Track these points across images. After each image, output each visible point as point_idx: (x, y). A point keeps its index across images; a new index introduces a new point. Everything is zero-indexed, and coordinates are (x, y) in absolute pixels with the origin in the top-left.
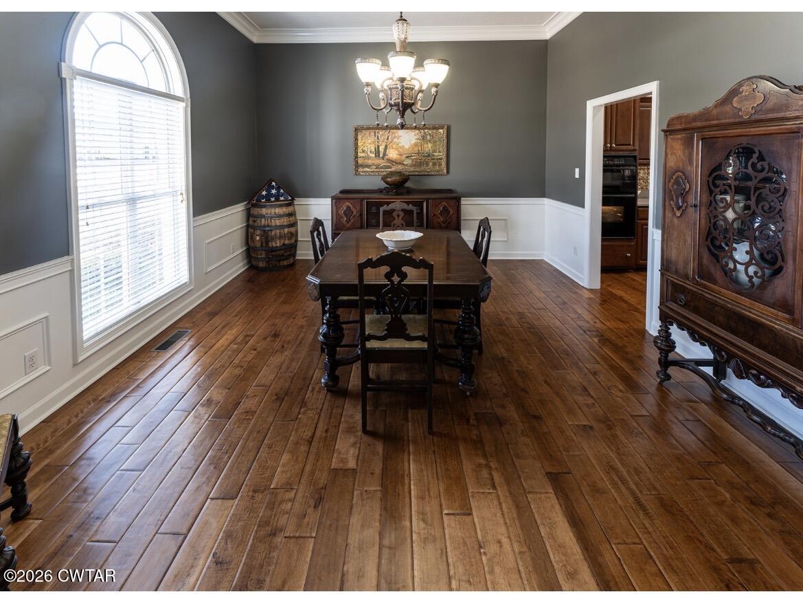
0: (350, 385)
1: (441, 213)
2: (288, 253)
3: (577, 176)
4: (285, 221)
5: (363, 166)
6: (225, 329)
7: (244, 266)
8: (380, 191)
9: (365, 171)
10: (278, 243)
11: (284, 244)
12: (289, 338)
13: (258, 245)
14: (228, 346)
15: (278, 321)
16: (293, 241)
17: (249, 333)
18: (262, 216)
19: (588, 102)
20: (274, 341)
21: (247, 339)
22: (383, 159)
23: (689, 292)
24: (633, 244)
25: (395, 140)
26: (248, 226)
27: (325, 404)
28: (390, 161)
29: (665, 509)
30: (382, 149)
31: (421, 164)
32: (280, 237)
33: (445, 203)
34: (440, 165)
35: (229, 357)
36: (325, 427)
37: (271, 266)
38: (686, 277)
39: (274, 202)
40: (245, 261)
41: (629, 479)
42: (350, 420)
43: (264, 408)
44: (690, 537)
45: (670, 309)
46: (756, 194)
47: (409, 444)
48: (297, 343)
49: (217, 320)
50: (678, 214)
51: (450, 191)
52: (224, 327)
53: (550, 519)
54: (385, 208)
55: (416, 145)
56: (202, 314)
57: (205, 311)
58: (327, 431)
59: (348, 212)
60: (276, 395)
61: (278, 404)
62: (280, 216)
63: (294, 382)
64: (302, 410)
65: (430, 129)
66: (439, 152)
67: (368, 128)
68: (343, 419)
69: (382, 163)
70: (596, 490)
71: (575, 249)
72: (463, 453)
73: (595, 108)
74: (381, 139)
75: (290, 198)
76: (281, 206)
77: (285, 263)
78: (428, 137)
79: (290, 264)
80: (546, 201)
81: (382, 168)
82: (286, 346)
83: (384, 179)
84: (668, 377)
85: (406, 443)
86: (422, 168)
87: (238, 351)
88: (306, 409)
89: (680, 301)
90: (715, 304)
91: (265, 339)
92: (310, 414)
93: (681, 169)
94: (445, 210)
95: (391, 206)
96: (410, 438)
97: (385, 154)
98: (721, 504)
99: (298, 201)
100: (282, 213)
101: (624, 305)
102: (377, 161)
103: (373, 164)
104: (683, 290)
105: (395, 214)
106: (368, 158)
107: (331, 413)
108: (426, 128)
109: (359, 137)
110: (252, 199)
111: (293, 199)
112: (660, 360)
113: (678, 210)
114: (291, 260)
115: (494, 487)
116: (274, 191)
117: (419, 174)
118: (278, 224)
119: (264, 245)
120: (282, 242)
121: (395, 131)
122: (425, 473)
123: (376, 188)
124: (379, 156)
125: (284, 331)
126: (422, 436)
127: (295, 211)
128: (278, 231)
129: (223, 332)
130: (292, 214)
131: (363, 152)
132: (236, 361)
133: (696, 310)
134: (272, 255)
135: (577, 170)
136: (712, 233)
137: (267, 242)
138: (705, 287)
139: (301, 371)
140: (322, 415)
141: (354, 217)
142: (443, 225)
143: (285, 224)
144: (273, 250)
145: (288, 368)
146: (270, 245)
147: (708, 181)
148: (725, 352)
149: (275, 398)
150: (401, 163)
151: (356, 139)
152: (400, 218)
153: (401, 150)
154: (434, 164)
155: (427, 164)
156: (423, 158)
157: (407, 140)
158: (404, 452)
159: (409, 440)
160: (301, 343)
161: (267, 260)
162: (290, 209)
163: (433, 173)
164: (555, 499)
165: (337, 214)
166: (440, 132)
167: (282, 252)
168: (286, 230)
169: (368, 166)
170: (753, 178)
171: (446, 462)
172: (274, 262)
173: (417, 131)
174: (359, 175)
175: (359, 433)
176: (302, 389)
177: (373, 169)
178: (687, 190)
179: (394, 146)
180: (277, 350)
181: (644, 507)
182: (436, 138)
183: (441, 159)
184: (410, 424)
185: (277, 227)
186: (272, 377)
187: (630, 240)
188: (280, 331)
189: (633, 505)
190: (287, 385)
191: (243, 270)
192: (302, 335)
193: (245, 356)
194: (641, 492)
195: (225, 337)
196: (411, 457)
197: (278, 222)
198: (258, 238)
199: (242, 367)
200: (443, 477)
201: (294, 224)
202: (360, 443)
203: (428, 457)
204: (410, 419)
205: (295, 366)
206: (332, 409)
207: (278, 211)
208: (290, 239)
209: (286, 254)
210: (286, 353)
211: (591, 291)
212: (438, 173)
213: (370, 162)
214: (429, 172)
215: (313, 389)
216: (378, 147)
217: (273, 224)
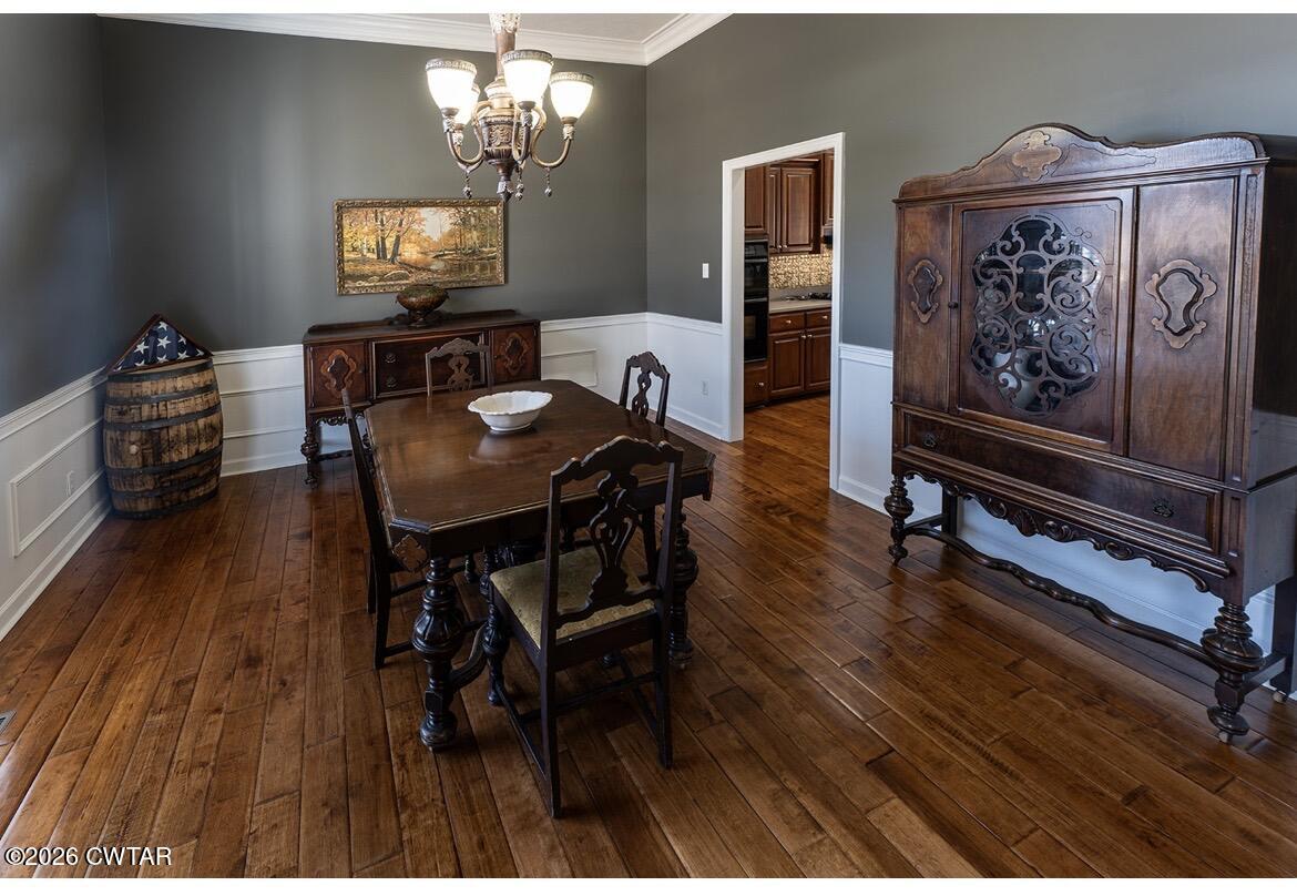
0: (472, 722)
1: (509, 354)
2: (207, 470)
3: (706, 274)
4: (197, 403)
5: (354, 278)
6: (113, 682)
7: (96, 515)
8: (389, 322)
9: (358, 288)
10: (185, 453)
11: (198, 453)
12: (286, 659)
13: (135, 464)
14: (141, 724)
15: (241, 625)
16: (216, 443)
17: (182, 674)
18: (143, 399)
19: (724, 163)
20: (253, 676)
21: (185, 690)
22: (393, 263)
23: (941, 429)
24: (765, 367)
25: (415, 226)
26: (101, 428)
27: (444, 784)
28: (404, 264)
29: (1022, 757)
30: (389, 243)
31: (461, 268)
32: (189, 439)
33: (515, 335)
34: (493, 268)
35: (159, 751)
36: (475, 838)
37: (168, 504)
38: (940, 408)
39: (165, 364)
40: (97, 506)
41: (960, 728)
42: (516, 800)
43: (311, 852)
44: (1071, 787)
45: (913, 455)
46: (1052, 283)
47: (645, 805)
48: (312, 662)
49: (76, 665)
50: (924, 319)
51: (511, 313)
52: (106, 677)
53: (921, 846)
54: (434, 352)
55: (451, 234)
56: (25, 660)
57: (31, 652)
58: (481, 845)
59: (340, 369)
60: (325, 804)
61: (342, 825)
62: (186, 394)
63: (350, 757)
64: (403, 817)
65: (475, 205)
66: (491, 246)
67: (364, 205)
68: (499, 805)
69: (391, 269)
70: (941, 765)
71: (704, 385)
72: (740, 785)
73: (735, 172)
74: (388, 226)
75: (201, 353)
76: (186, 372)
77: (201, 491)
78: (472, 219)
79: (212, 492)
80: (649, 317)
81: (391, 279)
82: (289, 678)
83: (401, 299)
84: (904, 553)
85: (641, 805)
86: (463, 276)
87: (176, 728)
88: (409, 811)
89: (928, 442)
90: (985, 439)
91: (230, 677)
92: (426, 819)
93: (928, 256)
94: (516, 346)
95: (446, 348)
96: (642, 792)
97: (395, 253)
98: (1062, 720)
99: (219, 358)
100: (192, 386)
101: (786, 459)
102: (380, 268)
103: (374, 274)
104: (933, 426)
105: (452, 364)
106: (365, 261)
107: (468, 798)
108: (469, 205)
109: (346, 222)
110: (113, 363)
111: (207, 355)
112: (893, 530)
113: (925, 313)
114: (213, 483)
115: (820, 829)
116: (164, 342)
117: (458, 285)
118: (182, 412)
119: (150, 461)
120: (193, 448)
121: (414, 209)
122: (707, 854)
123: (382, 318)
124: (385, 257)
125: (267, 646)
126: (658, 776)
127: (214, 380)
128: (183, 427)
129: (110, 692)
130: (209, 388)
131: (354, 249)
132: (183, 754)
133: (954, 452)
134: (171, 481)
135: (706, 267)
136: (980, 343)
137: (158, 455)
138: (974, 418)
139: (353, 724)
140: (452, 810)
141: (351, 377)
142: (514, 373)
143: (200, 408)
144: (174, 468)
145: (321, 731)
146: (166, 459)
147: (973, 270)
148: (1004, 502)
149: (327, 811)
150: (426, 269)
151: (340, 227)
152: (462, 368)
153: (426, 245)
154: (483, 268)
155: (472, 269)
156: (464, 259)
157: (435, 224)
158: (647, 825)
159: (642, 797)
160: (320, 662)
161: (158, 494)
162: (206, 377)
163: (481, 284)
164: (905, 806)
165: (317, 374)
166: (492, 212)
167: (194, 470)
168: (201, 422)
169: (364, 277)
170: (1047, 261)
171: (724, 813)
172: (175, 495)
173: (453, 210)
174: (347, 294)
175: (548, 822)
176: (377, 767)
177: (375, 281)
178: (939, 284)
179: (413, 237)
180: (275, 696)
181: (1002, 764)
182: (486, 221)
183: (494, 258)
184: (624, 761)
185: (180, 419)
186: (294, 764)
187: (762, 363)
188: (258, 647)
189: (990, 768)
190: (340, 770)
191: (95, 526)
192: (313, 643)
193: (199, 735)
194: (983, 741)
195: (121, 704)
196: (665, 830)
197: (182, 407)
198: (134, 449)
199: (204, 765)
200: (738, 847)
201: (213, 409)
202: (561, 843)
203: (692, 817)
204: (619, 754)
205: (335, 718)
206: (466, 790)
207: (181, 383)
208: (210, 439)
209: (201, 474)
210: (299, 695)
211: (733, 444)
212: (489, 283)
213: (367, 269)
214: (474, 281)
215: (402, 758)
216: (383, 239)
217: (172, 413)
